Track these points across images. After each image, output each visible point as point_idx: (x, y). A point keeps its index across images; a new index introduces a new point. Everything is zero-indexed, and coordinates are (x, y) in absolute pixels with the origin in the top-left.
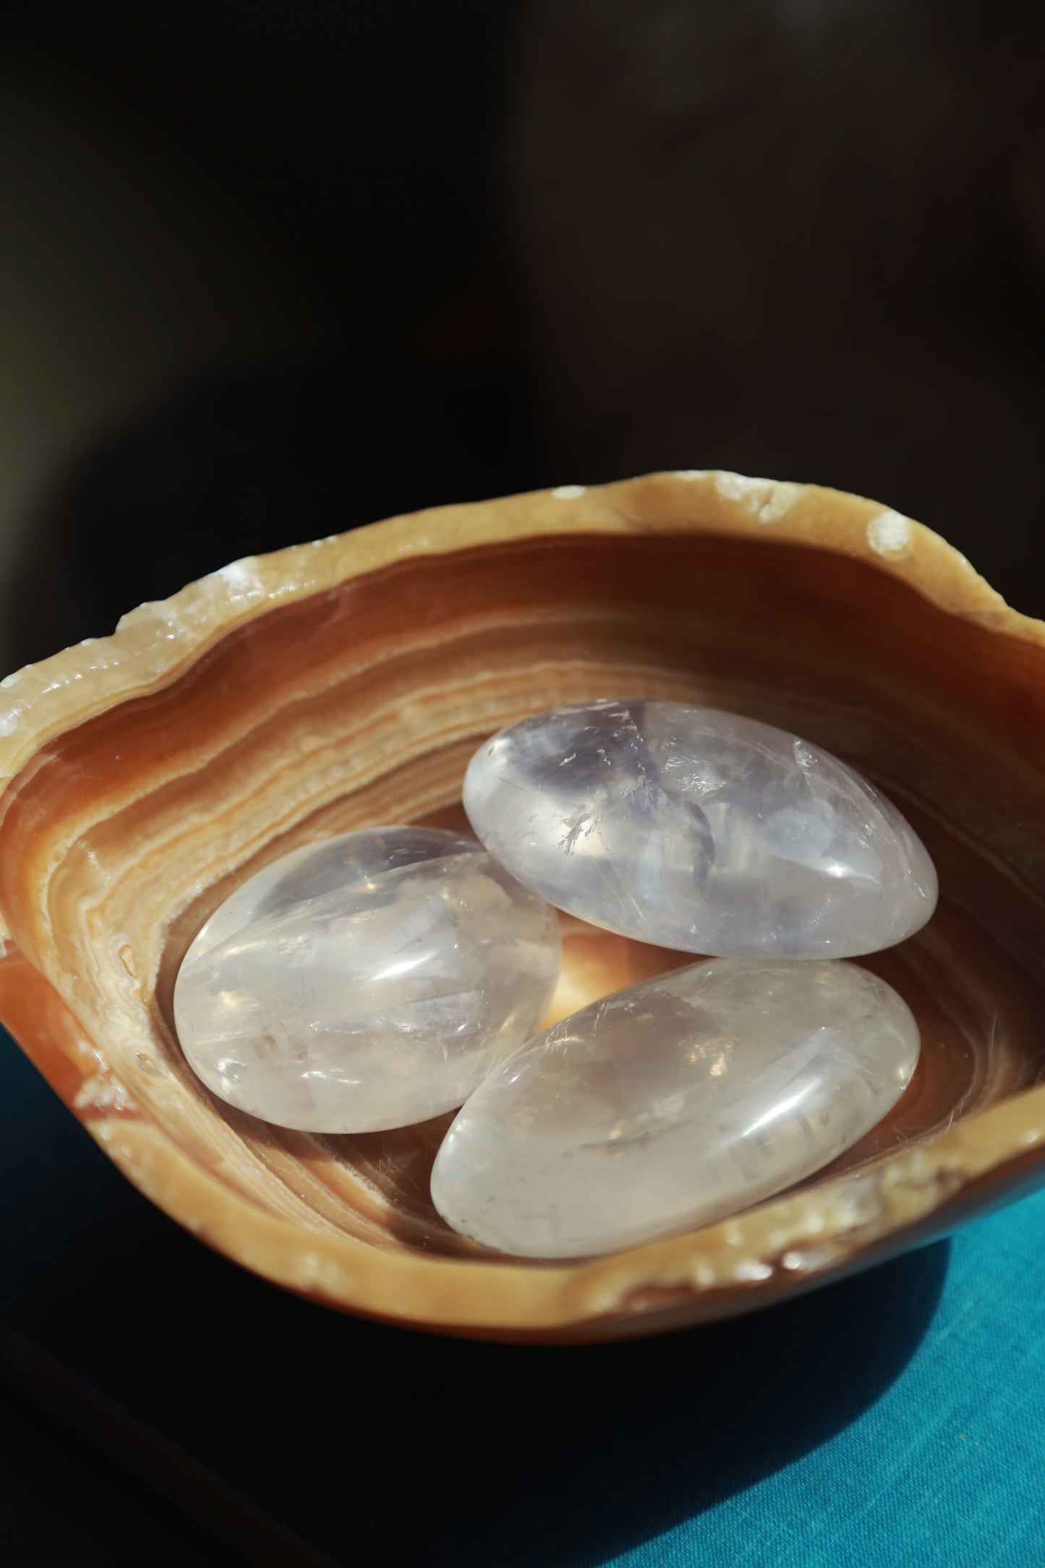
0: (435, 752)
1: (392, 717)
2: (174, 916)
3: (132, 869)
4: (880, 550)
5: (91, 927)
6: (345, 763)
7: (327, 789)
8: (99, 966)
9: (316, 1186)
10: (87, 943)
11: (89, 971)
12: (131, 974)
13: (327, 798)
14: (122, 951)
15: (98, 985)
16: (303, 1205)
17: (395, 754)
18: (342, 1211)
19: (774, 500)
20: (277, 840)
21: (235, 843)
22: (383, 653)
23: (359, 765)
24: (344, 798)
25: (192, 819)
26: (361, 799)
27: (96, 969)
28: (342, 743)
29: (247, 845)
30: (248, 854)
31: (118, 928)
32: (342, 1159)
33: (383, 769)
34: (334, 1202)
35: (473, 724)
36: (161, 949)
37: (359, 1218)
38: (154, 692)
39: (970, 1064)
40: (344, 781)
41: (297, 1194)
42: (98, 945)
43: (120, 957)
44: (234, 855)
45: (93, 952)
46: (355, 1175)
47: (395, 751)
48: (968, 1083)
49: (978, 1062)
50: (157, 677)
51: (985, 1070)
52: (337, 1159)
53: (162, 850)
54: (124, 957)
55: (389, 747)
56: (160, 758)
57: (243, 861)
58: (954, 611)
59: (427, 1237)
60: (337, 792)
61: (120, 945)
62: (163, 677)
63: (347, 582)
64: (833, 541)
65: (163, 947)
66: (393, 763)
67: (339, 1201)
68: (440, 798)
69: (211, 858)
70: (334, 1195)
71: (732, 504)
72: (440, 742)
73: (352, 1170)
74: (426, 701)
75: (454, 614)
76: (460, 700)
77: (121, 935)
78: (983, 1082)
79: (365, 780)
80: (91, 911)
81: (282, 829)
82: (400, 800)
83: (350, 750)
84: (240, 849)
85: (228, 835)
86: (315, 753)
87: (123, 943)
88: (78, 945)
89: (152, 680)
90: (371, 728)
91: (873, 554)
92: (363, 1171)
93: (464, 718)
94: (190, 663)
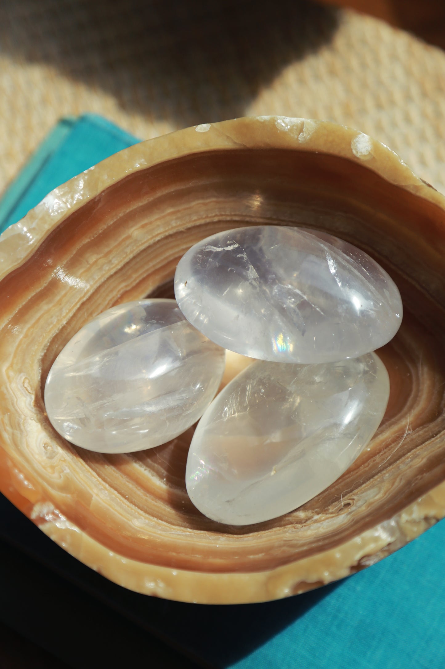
0: (149, 247)
1: (129, 237)
2: (43, 354)
3: (21, 341)
4: (358, 155)
5: (9, 377)
6: (110, 262)
7: (103, 276)
8: (16, 398)
9: (130, 486)
10: (9, 387)
11: (13, 404)
12: (30, 393)
13: (103, 280)
14: (24, 383)
15: (18, 410)
16: (128, 503)
17: (131, 252)
18: (144, 497)
19: (304, 129)
20: (83, 304)
21: (65, 311)
22: (121, 214)
23: (115, 261)
24: (111, 276)
25: (44, 307)
26: (118, 276)
27: (15, 400)
28: (106, 255)
29: (70, 311)
30: (71, 314)
31: (20, 371)
32: (137, 461)
33: (127, 260)
34: (140, 492)
35: (166, 231)
36: (40, 373)
37: (153, 500)
38: (21, 265)
39: (410, 377)
40: (109, 270)
41: (124, 496)
42: (14, 385)
43: (24, 386)
44: (64, 317)
45: (12, 390)
46: (145, 470)
47: (131, 251)
48: (411, 390)
49: (414, 378)
50: (22, 259)
51: (418, 385)
52: (135, 462)
53: (33, 326)
54: (26, 385)
55: (128, 250)
56: (27, 288)
57: (69, 318)
58: (396, 184)
59: (183, 502)
60: (107, 276)
61: (22, 380)
62: (24, 259)
63: (103, 191)
64: (335, 150)
65: (40, 371)
66: (131, 256)
67: (142, 491)
68: (154, 266)
69: (55, 321)
70: (139, 488)
71: (285, 133)
72: (151, 242)
73: (143, 466)
74: (143, 227)
75: (153, 189)
76: (158, 223)
77: (22, 374)
78: (418, 391)
79: (119, 267)
80: (8, 369)
81: (85, 299)
82: (136, 271)
83: (111, 257)
84: (67, 314)
85: (61, 309)
86: (96, 262)
87: (24, 378)
88: (5, 391)
89: (20, 261)
90: (119, 244)
91: (355, 157)
92: (148, 466)
93: (161, 230)
94: (36, 249)
